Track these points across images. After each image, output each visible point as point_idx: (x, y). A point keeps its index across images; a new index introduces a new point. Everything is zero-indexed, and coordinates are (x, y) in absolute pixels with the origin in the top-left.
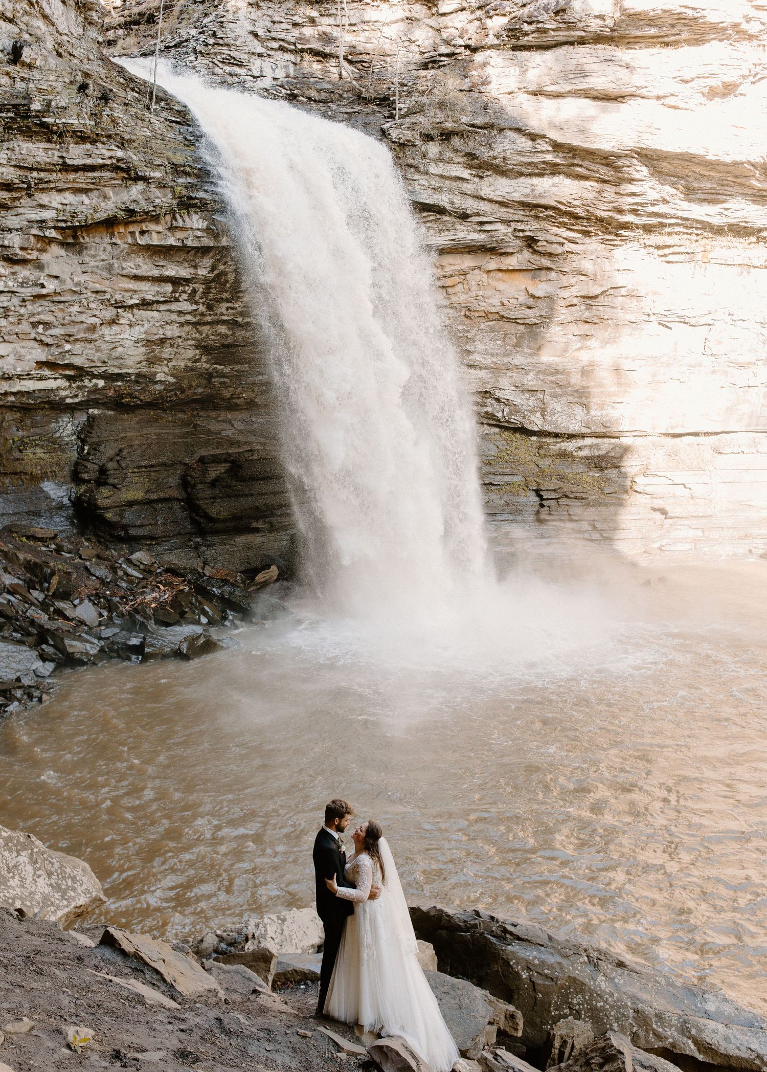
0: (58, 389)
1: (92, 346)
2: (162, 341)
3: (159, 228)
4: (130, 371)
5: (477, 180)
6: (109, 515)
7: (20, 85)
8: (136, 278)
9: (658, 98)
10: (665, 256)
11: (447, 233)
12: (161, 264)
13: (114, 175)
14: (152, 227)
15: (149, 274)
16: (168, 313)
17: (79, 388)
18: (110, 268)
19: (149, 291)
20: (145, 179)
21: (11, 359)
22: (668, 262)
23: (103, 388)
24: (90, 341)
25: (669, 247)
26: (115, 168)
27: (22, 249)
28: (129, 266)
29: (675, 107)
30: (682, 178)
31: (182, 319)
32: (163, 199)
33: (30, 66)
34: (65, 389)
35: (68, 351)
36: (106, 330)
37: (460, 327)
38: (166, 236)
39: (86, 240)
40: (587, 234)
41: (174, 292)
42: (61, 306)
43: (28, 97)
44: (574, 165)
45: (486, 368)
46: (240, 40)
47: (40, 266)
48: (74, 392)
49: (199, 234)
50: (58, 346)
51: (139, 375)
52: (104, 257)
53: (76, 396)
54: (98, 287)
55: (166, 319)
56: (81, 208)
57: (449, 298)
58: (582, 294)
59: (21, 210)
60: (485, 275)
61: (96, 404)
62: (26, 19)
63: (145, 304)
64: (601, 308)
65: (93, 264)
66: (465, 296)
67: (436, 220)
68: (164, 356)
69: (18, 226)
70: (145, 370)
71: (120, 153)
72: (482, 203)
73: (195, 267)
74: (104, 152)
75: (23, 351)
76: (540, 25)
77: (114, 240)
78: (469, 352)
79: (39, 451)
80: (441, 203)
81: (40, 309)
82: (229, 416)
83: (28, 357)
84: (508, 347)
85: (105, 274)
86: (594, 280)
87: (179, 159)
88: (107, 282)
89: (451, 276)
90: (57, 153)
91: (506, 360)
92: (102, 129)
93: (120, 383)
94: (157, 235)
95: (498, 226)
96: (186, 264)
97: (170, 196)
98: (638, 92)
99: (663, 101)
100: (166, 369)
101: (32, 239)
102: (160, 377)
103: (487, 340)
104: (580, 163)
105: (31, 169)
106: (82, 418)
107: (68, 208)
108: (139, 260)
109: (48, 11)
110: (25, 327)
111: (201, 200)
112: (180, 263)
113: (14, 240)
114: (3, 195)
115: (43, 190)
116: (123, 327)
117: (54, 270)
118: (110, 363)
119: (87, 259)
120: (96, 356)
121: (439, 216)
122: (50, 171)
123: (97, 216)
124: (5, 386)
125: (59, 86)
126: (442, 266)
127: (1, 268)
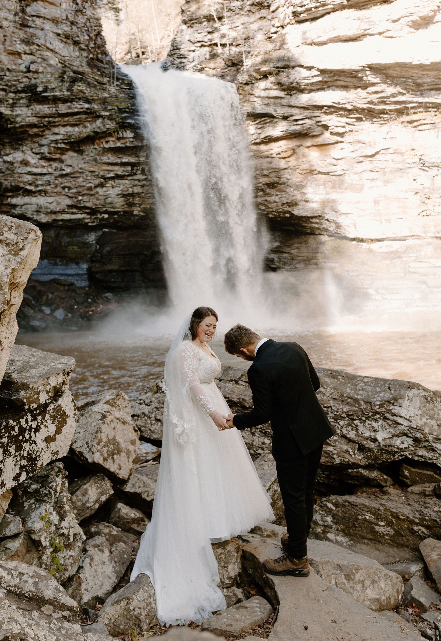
0: (84, 218)
1: (93, 197)
2: (133, 195)
3: (113, 139)
4: (119, 210)
5: (289, 97)
7: (33, 81)
8: (109, 164)
9: (380, 34)
10: (416, 127)
11: (279, 128)
12: (120, 156)
13: (87, 116)
14: (111, 139)
15: (115, 162)
16: (133, 181)
17: (95, 218)
18: (95, 160)
19: (120, 170)
20: (101, 116)
21: (55, 204)
23: (107, 218)
24: (91, 195)
25: (416, 121)
26: (86, 113)
27: (49, 153)
28: (105, 159)
29: (392, 37)
30: (409, 78)
31: (142, 183)
32: (110, 125)
33: (37, 72)
34: (88, 219)
35: (81, 200)
36: (99, 190)
37: (297, 180)
38: (116, 143)
39: (83, 148)
40: (359, 119)
41: (132, 170)
42: (74, 179)
43: (36, 86)
44: (336, 80)
45: (316, 202)
46: (184, 45)
47: (62, 161)
48: (92, 220)
49: (131, 140)
50: (76, 198)
51: (124, 212)
52: (92, 155)
53: (94, 222)
54: (92, 169)
55: (133, 183)
56: (74, 133)
57: (287, 164)
58: (364, 154)
59: (47, 136)
60: (306, 149)
61: (105, 226)
62: (39, 52)
63: (118, 177)
64: (379, 162)
65: (88, 159)
66: (296, 163)
67: (271, 122)
68: (136, 202)
69: (46, 144)
70: (127, 209)
71: (87, 106)
72: (293, 109)
73: (138, 157)
74: (77, 106)
75: (60, 201)
76: (306, 7)
77: (95, 147)
78: (305, 194)
79: (75, 247)
80: (269, 112)
81: (66, 181)
83: (63, 203)
84: (327, 189)
85: (94, 163)
86: (370, 146)
87: (123, 106)
88: (96, 167)
89: (286, 152)
90: (54, 109)
91: (327, 197)
92: (74, 96)
93: (116, 216)
94: (112, 143)
95: (307, 121)
96: (133, 156)
97: (114, 123)
98: (366, 32)
99: (383, 35)
100: (139, 209)
101: (52, 149)
102: (135, 213)
103: (314, 186)
104: (338, 78)
105: (44, 117)
106: (100, 233)
107: (69, 134)
108: (109, 155)
109: (51, 47)
110: (59, 189)
111: (129, 123)
112: (130, 156)
113: (45, 150)
114: (35, 130)
115: (55, 126)
116: (109, 188)
117: (69, 162)
118: (107, 206)
119: (85, 157)
120: (98, 202)
121: (272, 119)
122: (55, 117)
123: (81, 136)
124: (54, 217)
125: (52, 79)
126: (281, 147)
127: (43, 163)
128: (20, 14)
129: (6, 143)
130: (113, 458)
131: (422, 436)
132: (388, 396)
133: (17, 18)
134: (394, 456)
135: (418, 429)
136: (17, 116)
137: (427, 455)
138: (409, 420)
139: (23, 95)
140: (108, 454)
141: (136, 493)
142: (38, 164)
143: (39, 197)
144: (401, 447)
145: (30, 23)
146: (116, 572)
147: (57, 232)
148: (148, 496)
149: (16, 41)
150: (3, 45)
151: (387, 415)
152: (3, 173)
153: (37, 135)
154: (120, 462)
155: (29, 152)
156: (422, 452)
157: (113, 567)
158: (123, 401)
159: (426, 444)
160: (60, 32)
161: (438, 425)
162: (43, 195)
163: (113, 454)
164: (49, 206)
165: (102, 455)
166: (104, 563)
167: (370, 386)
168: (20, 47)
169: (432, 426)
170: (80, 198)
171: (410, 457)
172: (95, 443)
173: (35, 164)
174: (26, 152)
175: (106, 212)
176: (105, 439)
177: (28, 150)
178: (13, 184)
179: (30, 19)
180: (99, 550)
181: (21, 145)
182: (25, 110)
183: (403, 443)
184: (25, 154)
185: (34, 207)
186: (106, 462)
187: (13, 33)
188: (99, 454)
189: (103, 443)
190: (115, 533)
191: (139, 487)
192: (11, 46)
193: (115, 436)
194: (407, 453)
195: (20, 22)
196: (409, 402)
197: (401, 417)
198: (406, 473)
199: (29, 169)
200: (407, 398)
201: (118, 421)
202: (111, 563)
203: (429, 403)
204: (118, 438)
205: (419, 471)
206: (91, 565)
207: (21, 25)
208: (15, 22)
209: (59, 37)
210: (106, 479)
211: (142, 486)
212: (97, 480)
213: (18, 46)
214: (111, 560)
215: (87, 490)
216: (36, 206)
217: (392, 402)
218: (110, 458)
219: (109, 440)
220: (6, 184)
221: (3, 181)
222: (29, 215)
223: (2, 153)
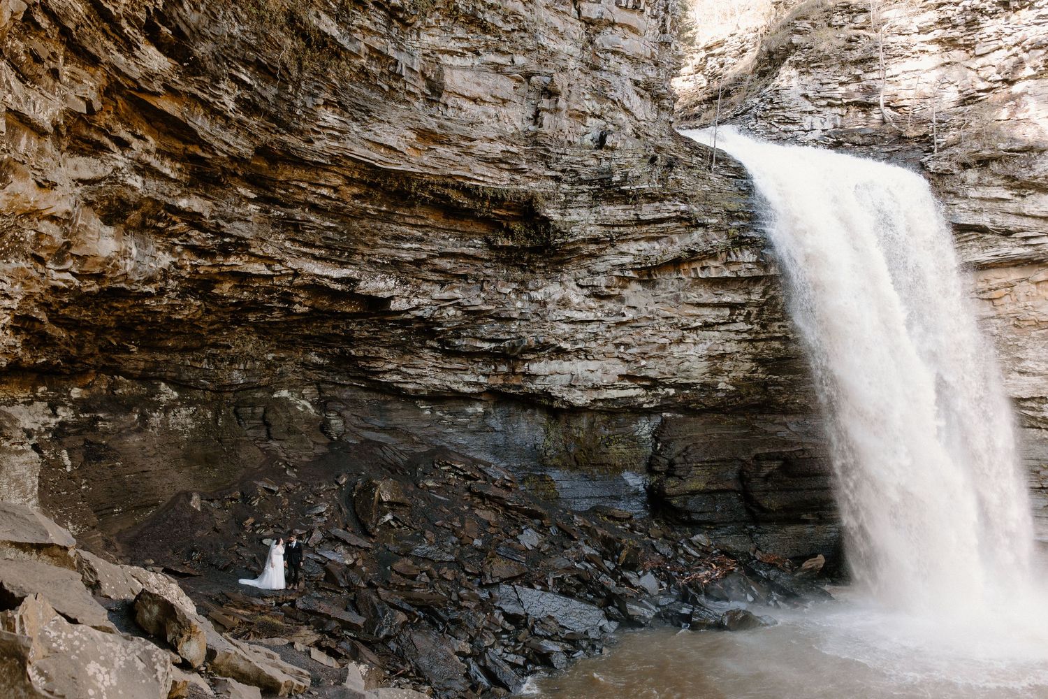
0: (637, 396)
1: (663, 361)
2: (722, 356)
3: (717, 264)
4: (696, 381)
5: (1018, 199)
6: (674, 502)
7: (605, 164)
8: (699, 305)
11: (990, 250)
12: (720, 292)
13: (679, 224)
14: (712, 263)
15: (709, 301)
16: (727, 333)
17: (654, 395)
18: (677, 298)
19: (710, 315)
20: (704, 225)
21: (599, 373)
23: (674, 396)
24: (661, 358)
26: (679, 219)
27: (607, 287)
28: (693, 296)
31: (740, 337)
32: (719, 240)
33: (612, 149)
35: (644, 366)
36: (674, 349)
37: (1009, 336)
38: (722, 270)
39: (658, 277)
41: (731, 315)
42: (638, 330)
43: (610, 172)
45: (1040, 374)
46: (794, 103)
47: (621, 299)
48: (650, 399)
49: (750, 266)
50: (636, 362)
51: (703, 385)
52: (672, 290)
53: (652, 402)
54: (668, 314)
55: (725, 337)
56: (653, 252)
57: (996, 310)
59: (606, 258)
60: (1034, 287)
61: (668, 408)
62: (611, 114)
63: (707, 326)
65: (663, 295)
66: (1013, 307)
67: (978, 239)
68: (724, 368)
69: (604, 270)
70: (709, 380)
71: (683, 207)
72: (1025, 220)
73: (749, 293)
74: (670, 207)
75: (608, 367)
77: (680, 276)
78: (1020, 360)
79: (621, 446)
80: (982, 223)
81: (621, 334)
82: (785, 419)
83: (613, 372)
85: (673, 303)
87: (733, 206)
88: (675, 310)
89: (997, 289)
90: (632, 212)
92: (668, 190)
93: (687, 392)
94: (714, 270)
95: (1044, 240)
96: (741, 292)
97: (725, 237)
100: (727, 379)
101: (615, 279)
103: (1040, 347)
105: (613, 226)
106: (657, 420)
107: (643, 253)
108: (701, 291)
109: (628, 105)
110: (610, 347)
111: (751, 238)
112: (735, 291)
113: (601, 281)
114: (593, 247)
115: (623, 241)
116: (688, 346)
117: (633, 302)
118: (679, 375)
119: (659, 292)
120: (667, 370)
121: (980, 235)
122: (628, 226)
123: (665, 258)
124: (595, 395)
125: (635, 161)
126: (987, 281)
127: (592, 303)
128: (589, 48)
129: (539, 268)
133: (585, 55)
136: (573, 223)
139: (585, 187)
142: (583, 305)
143: (575, 360)
145: (602, 64)
147: (592, 420)
149: (584, 95)
150: (567, 101)
152: (528, 320)
153: (592, 255)
155: (573, 284)
160: (640, 78)
162: (583, 357)
164: (591, 376)
168: (590, 105)
170: (643, 363)
173: (579, 304)
174: (567, 283)
175: (671, 386)
177: (570, 281)
178: (541, 340)
179: (602, 56)
181: (558, 271)
182: (584, 212)
184: (566, 287)
185: (566, 379)
187: (579, 79)
192: (577, 103)
195: (589, 62)
199: (568, 313)
207: (590, 66)
208: (582, 61)
209: (636, 88)
213: (586, 103)
216: (569, 377)
220: (530, 340)
221: (524, 334)
222: (555, 393)
223: (531, 287)
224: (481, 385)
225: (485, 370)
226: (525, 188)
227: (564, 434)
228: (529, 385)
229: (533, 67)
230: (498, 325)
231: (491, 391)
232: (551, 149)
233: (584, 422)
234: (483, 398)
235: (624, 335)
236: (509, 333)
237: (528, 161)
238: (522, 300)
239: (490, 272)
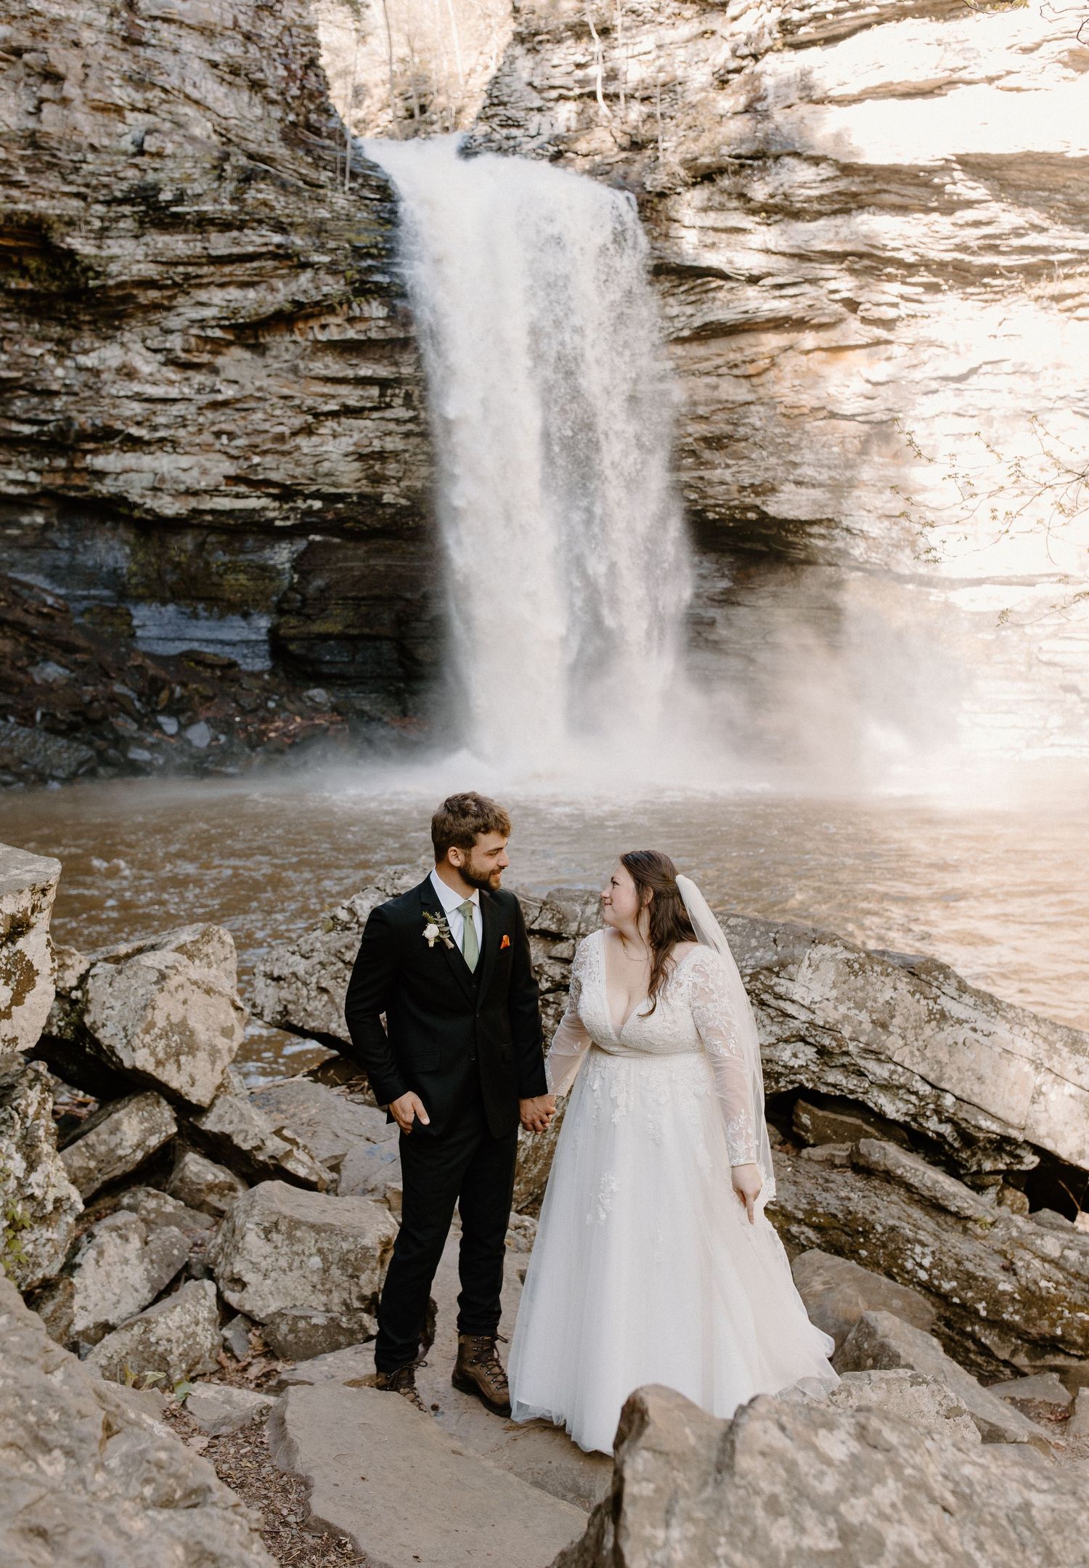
0: (264, 509)
1: (287, 459)
2: (381, 456)
3: (339, 320)
4: (349, 490)
5: (763, 228)
7: (151, 177)
8: (327, 380)
9: (990, 80)
12: (354, 362)
13: (276, 263)
14: (331, 320)
15: (341, 375)
16: (383, 423)
17: (289, 509)
18: (295, 370)
19: (352, 396)
20: (310, 265)
21: (195, 472)
22: (1079, 319)
23: (319, 510)
24: (283, 453)
25: (1072, 296)
26: (274, 256)
27: (186, 351)
28: (318, 367)
29: (1018, 90)
30: (1056, 191)
31: (403, 428)
32: (333, 287)
33: (159, 155)
34: (274, 510)
35: (258, 465)
36: (302, 441)
37: (777, 430)
38: (345, 330)
39: (266, 339)
40: (932, 288)
41: (382, 395)
42: (243, 414)
43: (156, 189)
44: (879, 192)
45: (821, 485)
46: (517, 95)
47: (215, 371)
48: (284, 514)
49: (382, 323)
50: (247, 459)
51: (361, 496)
52: (287, 357)
53: (287, 518)
54: (286, 392)
55: (382, 429)
56: (246, 303)
57: (755, 392)
58: (941, 374)
59: (181, 310)
60: (802, 357)
61: (315, 528)
62: (165, 107)
63: (347, 411)
64: (976, 394)
65: (276, 366)
66: (776, 388)
67: (720, 288)
68: (388, 473)
69: (179, 327)
70: (368, 490)
71: (277, 238)
72: (773, 258)
73: (396, 364)
74: (255, 238)
75: (208, 465)
77: (294, 338)
78: (795, 465)
79: (242, 577)
80: (715, 264)
81: (223, 418)
83: (215, 471)
84: (850, 455)
85: (291, 376)
86: (957, 353)
87: (363, 240)
88: (296, 386)
89: (753, 361)
90: (199, 244)
91: (848, 474)
92: (247, 214)
93: (340, 506)
94: (335, 330)
95: (804, 288)
96: (386, 362)
97: (342, 282)
98: (955, 76)
99: (997, 83)
100: (396, 490)
101: (193, 340)
102: (387, 498)
103: (818, 447)
104: (885, 187)
105: (176, 264)
106: (301, 545)
107: (232, 305)
108: (329, 359)
109: (195, 94)
110: (207, 437)
111: (376, 283)
112: (377, 361)
113: (175, 342)
114: (153, 294)
115: (200, 286)
116: (325, 438)
117: (231, 373)
118: (320, 480)
119: (270, 361)
120: (298, 471)
121: (722, 283)
122: (200, 265)
123: (262, 310)
124: (193, 503)
125: (197, 173)
126: (741, 349)
127: (170, 373)
128: (124, 14)
129: (85, 322)
130: (178, 1062)
131: (834, 1044)
132: (769, 957)
133: (116, 24)
134: (777, 1082)
135: (828, 1029)
136: (112, 259)
137: (844, 1082)
138: (809, 1009)
139: (127, 209)
140: (166, 1053)
141: (223, 1133)
142: (158, 376)
143: (159, 454)
144: (791, 1064)
145: (147, 36)
146: (149, 1279)
147: (200, 539)
148: (245, 1141)
149: (111, 79)
150: (81, 87)
151: (765, 997)
152: (76, 394)
153: (156, 307)
154: (195, 1071)
155: (138, 347)
156: (834, 1077)
157: (146, 1270)
158: (219, 946)
159: (845, 1060)
160: (217, 57)
161: (873, 1022)
162: (170, 450)
163: (178, 1054)
164: (183, 476)
165: (153, 1053)
166: (126, 1262)
167: (739, 934)
168: (122, 94)
169: (861, 1023)
170: (256, 460)
171: (810, 1085)
172: (138, 1030)
173: (151, 374)
174: (131, 345)
175: (316, 495)
176: (161, 1023)
177: (135, 342)
178: (98, 422)
179: (148, 25)
180: (121, 1236)
181: (118, 328)
182: (130, 245)
183: (795, 1055)
184: (128, 350)
185: (147, 480)
186: (161, 1069)
187: (106, 58)
188: (146, 1051)
189: (156, 1030)
190: (169, 1209)
191: (231, 1122)
192: (98, 90)
193: (185, 1019)
194: (802, 1077)
195: (123, 33)
196: (810, 970)
197: (793, 1002)
198: (805, 1119)
199: (136, 387)
200: (806, 962)
201: (194, 987)
202: (142, 1262)
203: (856, 976)
204: (191, 1023)
205: (832, 1116)
206: (97, 1262)
207: (124, 39)
208: (111, 32)
209: (215, 71)
210: (164, 1102)
211: (236, 1120)
212: (143, 1104)
213: (117, 91)
214: (141, 1258)
215: (119, 1122)
216: (151, 476)
217: (776, 969)
218: (172, 1060)
219: (171, 1024)
220: (83, 420)
221: (74, 414)
222: (134, 497)
223: (74, 348)
224: (32, 484)
225: (36, 464)
226: (29, 208)
227: (159, 556)
228: (98, 486)
229: (24, 39)
230: (35, 400)
231: (47, 493)
232: (60, 154)
233: (189, 542)
234: (42, 503)
235: (224, 420)
236: (53, 411)
237: (29, 171)
238: (65, 367)
239: (12, 326)
